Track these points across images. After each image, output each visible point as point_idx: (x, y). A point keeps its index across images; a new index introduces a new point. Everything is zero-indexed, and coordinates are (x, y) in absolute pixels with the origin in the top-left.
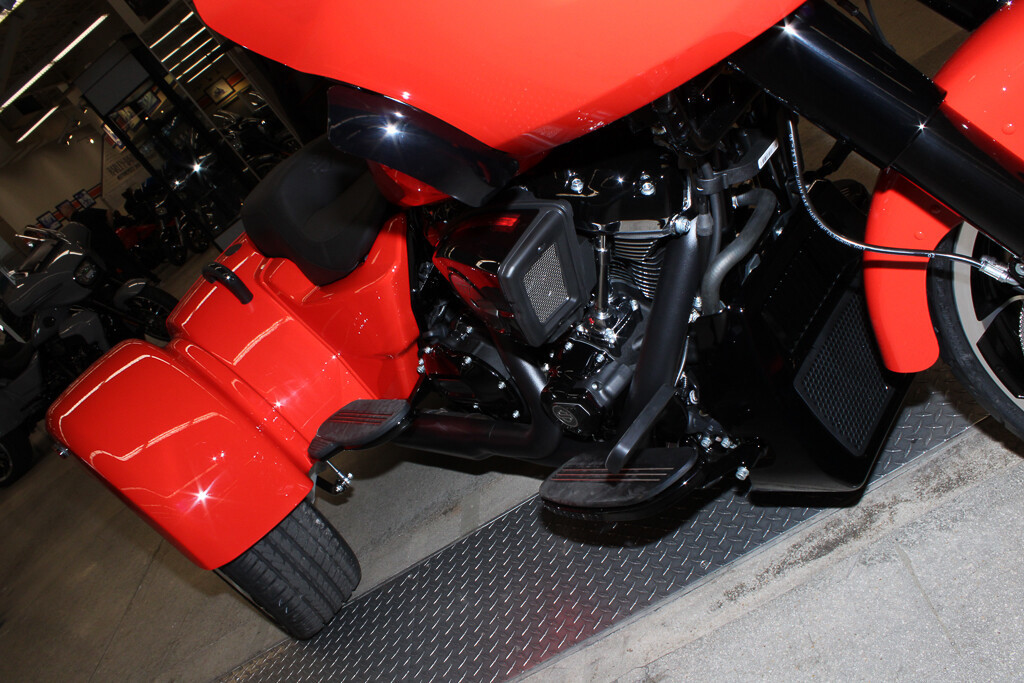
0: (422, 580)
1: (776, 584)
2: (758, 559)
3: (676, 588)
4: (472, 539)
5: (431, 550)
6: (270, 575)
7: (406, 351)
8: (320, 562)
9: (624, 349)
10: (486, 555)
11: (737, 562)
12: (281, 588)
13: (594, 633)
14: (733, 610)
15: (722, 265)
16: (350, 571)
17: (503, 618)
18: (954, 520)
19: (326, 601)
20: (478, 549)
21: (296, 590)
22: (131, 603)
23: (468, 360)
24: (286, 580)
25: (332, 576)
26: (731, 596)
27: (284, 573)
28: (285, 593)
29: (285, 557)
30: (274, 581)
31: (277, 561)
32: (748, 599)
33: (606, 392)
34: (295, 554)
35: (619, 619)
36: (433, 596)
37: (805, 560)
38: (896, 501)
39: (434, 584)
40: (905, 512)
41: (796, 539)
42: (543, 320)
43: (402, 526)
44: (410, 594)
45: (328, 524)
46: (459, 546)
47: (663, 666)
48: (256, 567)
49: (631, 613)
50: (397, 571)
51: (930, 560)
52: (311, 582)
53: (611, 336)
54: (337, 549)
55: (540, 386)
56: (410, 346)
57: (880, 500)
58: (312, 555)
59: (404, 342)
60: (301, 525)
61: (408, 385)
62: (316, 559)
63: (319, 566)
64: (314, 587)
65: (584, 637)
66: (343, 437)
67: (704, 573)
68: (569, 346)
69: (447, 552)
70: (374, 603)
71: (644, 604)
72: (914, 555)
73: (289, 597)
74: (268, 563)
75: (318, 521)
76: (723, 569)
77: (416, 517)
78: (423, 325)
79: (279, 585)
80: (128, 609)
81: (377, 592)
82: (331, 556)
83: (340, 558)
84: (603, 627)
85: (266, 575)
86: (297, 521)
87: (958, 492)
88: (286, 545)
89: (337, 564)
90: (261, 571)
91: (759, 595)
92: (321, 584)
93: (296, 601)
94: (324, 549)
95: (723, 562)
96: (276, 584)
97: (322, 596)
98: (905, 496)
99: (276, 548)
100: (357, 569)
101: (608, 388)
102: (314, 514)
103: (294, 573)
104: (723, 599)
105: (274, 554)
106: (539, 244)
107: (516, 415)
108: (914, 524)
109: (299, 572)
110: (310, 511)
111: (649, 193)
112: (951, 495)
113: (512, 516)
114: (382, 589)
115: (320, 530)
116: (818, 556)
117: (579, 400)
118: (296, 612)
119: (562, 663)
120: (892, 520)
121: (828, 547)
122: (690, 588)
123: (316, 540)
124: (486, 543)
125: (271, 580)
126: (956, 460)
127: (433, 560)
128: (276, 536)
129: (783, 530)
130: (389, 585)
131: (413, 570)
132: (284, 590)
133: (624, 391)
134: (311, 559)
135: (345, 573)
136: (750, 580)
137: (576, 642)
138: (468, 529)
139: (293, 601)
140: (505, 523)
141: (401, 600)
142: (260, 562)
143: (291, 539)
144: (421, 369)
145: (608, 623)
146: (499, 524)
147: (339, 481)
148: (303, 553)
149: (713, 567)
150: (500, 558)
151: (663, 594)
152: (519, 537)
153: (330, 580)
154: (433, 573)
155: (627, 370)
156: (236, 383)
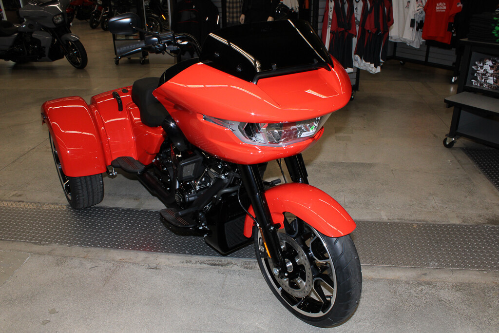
0: (117, 213)
1: (198, 265)
2: (199, 258)
3: (177, 253)
4: (137, 211)
5: (124, 207)
7: (152, 154)
8: (94, 192)
9: (199, 193)
10: (138, 217)
11: (194, 256)
12: (80, 192)
13: (151, 251)
14: (185, 265)
15: (226, 190)
16: (100, 199)
17: (132, 235)
18: (242, 275)
20: (137, 214)
21: (84, 195)
22: (15, 161)
23: (165, 169)
24: (83, 191)
26: (187, 262)
27: (84, 189)
28: (80, 194)
29: (87, 186)
30: (80, 190)
31: (84, 185)
32: (190, 265)
33: (188, 199)
34: (90, 186)
35: (159, 252)
36: (117, 219)
37: (208, 264)
38: (236, 264)
39: (119, 216)
40: (235, 267)
41: (210, 259)
42: (183, 176)
43: (120, 195)
44: (111, 214)
45: (103, 184)
46: (133, 210)
47: (162, 267)
48: (78, 183)
49: (163, 252)
50: (111, 206)
51: (230, 279)
52: (88, 196)
53: (198, 188)
54: (101, 192)
55: (177, 187)
56: (155, 154)
57: (233, 262)
59: (154, 152)
61: (147, 163)
65: (148, 251)
66: (123, 166)
67: (185, 253)
68: (188, 183)
69: (128, 210)
70: (99, 211)
71: (167, 252)
72: (229, 276)
74: (82, 184)
75: (101, 181)
76: (190, 255)
77: (126, 195)
78: (161, 152)
80: (14, 162)
81: (102, 208)
82: (98, 192)
83: (100, 194)
84: (154, 251)
85: (79, 187)
86: (96, 178)
87: (248, 270)
88: (89, 183)
90: (78, 185)
91: (193, 265)
92: (90, 197)
93: (81, 198)
94: (97, 189)
95: (191, 254)
97: (88, 200)
98: (238, 265)
99: (86, 182)
100: (102, 200)
101: (190, 199)
104: (185, 261)
106: (191, 162)
107: (168, 189)
108: (235, 271)
109: (87, 191)
110: (101, 178)
111: (219, 167)
112: (246, 270)
113: (151, 212)
114: (104, 208)
115: (100, 185)
116: (211, 265)
117: (182, 197)
118: (79, 201)
119: (139, 253)
120: (231, 267)
121: (215, 265)
122: (180, 255)
123: (97, 186)
124: (140, 214)
126: (254, 264)
127: (123, 210)
128: (88, 179)
129: (209, 255)
130: (107, 209)
131: (116, 209)
133: (192, 201)
134: (93, 190)
135: (98, 199)
136: (193, 261)
137: (146, 251)
138: (138, 208)
140: (148, 212)
141: (108, 214)
142: (80, 182)
143: (92, 182)
144: (153, 161)
145: (156, 251)
146: (147, 212)
147: (112, 173)
148: (92, 186)
149: (188, 254)
150: (141, 220)
151: (173, 252)
152: (150, 218)
153: (93, 197)
154: (121, 213)
155: (196, 197)
156: (103, 129)
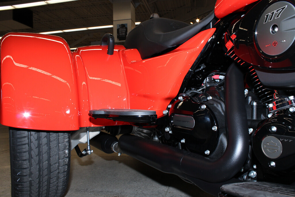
6: (26, 156)
8: (52, 170)
12: (25, 166)
19: (39, 191)
21: (31, 174)
24: (31, 165)
25: (52, 182)
27: (33, 161)
28: (25, 170)
29: (39, 154)
30: (25, 160)
31: (35, 152)
34: (45, 156)
48: (24, 147)
52: (40, 176)
54: (64, 172)
58: (52, 164)
60: (59, 146)
62: (52, 167)
63: (50, 172)
64: (40, 180)
73: (25, 174)
75: (67, 151)
79: (26, 164)
82: (59, 173)
83: (62, 177)
85: (24, 154)
89: (58, 178)
90: (24, 150)
92: (44, 181)
93: (26, 179)
94: (59, 166)
96: (25, 162)
97: (39, 187)
102: (68, 147)
103: (37, 164)
105: (36, 148)
109: (40, 166)
110: (67, 144)
115: (64, 156)
118: (22, 185)
123: (59, 159)
125: (25, 158)
132: (26, 168)
135: (57, 186)
139: (25, 177)
142: (27, 146)
148: (49, 160)
153: (49, 183)
156: (84, 84)
